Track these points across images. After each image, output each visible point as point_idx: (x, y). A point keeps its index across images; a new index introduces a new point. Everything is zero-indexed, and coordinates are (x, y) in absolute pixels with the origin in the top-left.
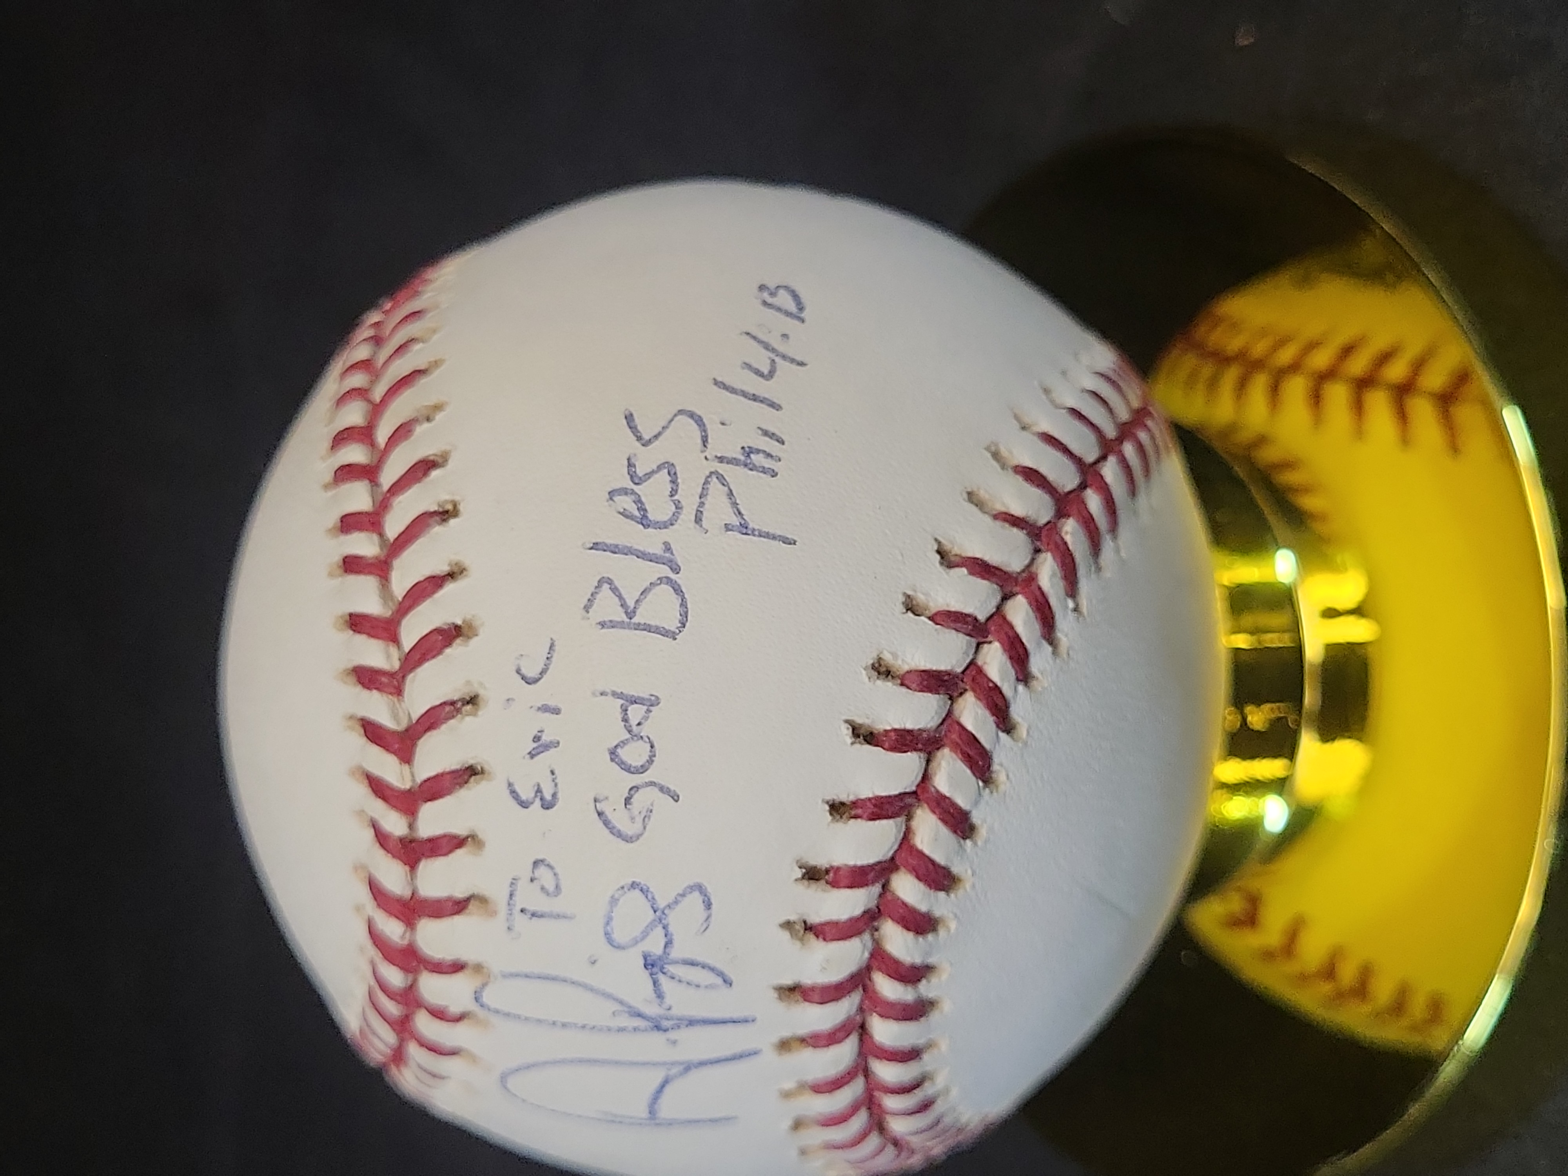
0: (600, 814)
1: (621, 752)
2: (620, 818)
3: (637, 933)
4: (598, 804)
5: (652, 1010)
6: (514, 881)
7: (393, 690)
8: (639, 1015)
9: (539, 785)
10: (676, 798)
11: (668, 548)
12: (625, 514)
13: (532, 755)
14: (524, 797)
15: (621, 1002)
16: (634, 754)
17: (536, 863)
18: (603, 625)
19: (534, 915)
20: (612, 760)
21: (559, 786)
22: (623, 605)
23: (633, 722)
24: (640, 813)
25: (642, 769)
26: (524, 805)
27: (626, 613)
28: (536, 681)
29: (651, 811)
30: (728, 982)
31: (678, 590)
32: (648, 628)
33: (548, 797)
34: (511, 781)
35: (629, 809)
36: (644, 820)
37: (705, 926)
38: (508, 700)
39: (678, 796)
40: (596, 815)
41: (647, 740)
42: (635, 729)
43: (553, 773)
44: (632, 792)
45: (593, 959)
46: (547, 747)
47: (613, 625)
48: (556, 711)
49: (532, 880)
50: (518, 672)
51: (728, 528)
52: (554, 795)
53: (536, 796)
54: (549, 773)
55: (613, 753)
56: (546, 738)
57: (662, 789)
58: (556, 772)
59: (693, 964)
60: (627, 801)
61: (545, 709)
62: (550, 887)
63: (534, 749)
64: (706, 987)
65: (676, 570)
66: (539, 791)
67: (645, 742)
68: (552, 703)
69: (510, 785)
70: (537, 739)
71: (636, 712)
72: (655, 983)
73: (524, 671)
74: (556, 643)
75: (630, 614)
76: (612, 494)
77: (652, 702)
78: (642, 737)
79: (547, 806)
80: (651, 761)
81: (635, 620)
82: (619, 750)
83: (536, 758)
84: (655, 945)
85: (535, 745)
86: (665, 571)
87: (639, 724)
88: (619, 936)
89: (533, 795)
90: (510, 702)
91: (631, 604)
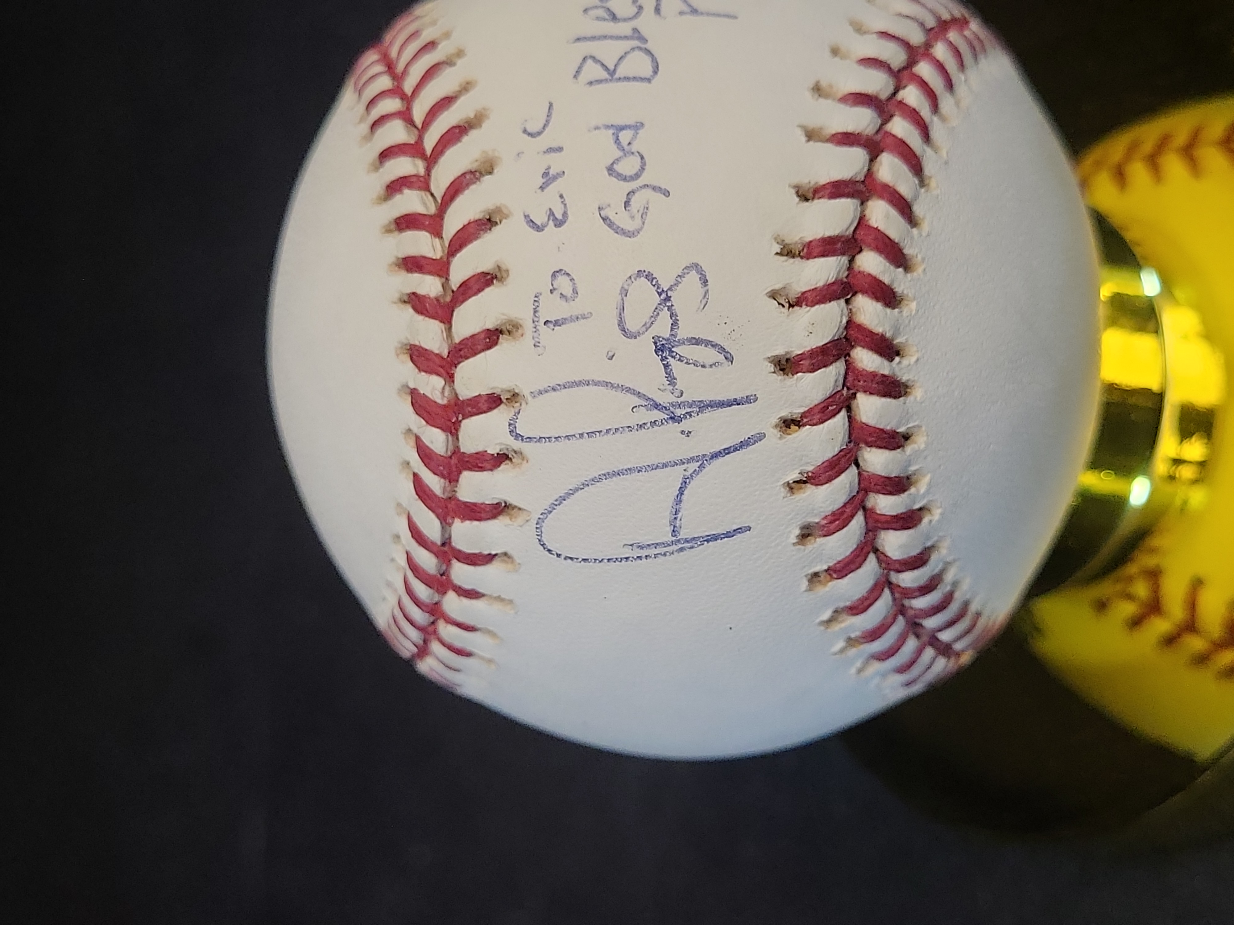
0: (604, 219)
1: (618, 168)
2: (623, 220)
3: (646, 319)
4: (602, 213)
5: (665, 398)
6: (536, 299)
7: (421, 184)
8: (657, 406)
9: (550, 209)
10: (667, 193)
11: (635, 30)
12: (598, 18)
13: (542, 188)
14: (539, 223)
15: (639, 394)
16: (628, 166)
17: (554, 275)
18: (591, 83)
19: (557, 323)
20: (610, 174)
21: (568, 205)
22: (606, 68)
23: (624, 143)
24: (638, 211)
25: (637, 176)
26: (539, 228)
27: (609, 74)
28: (539, 133)
29: (647, 208)
30: (729, 359)
31: (648, 52)
32: (627, 79)
33: (559, 216)
34: (526, 214)
35: (629, 210)
36: (642, 217)
37: (704, 302)
38: (518, 154)
39: (668, 192)
40: (601, 221)
41: (637, 154)
42: (626, 147)
43: (561, 196)
44: (630, 197)
45: (611, 354)
46: (555, 178)
47: (599, 82)
48: (560, 149)
49: (551, 291)
50: (525, 131)
51: (681, 13)
52: (565, 214)
53: (549, 220)
54: (559, 198)
55: (611, 170)
56: (552, 172)
57: (654, 188)
58: (564, 196)
59: (697, 342)
60: (627, 204)
61: (550, 150)
62: (568, 292)
63: (543, 183)
64: (711, 366)
65: (645, 41)
66: (551, 213)
67: (636, 156)
68: (554, 145)
69: (527, 216)
70: (546, 174)
71: (625, 136)
72: (666, 366)
73: (529, 130)
74: (554, 105)
75: (612, 73)
76: (586, 11)
77: (638, 127)
78: (633, 153)
79: (559, 224)
80: (643, 169)
81: (617, 76)
82: (615, 166)
83: (546, 191)
84: (662, 328)
85: (544, 180)
86: (636, 43)
87: (629, 144)
88: (632, 325)
89: (546, 219)
90: (520, 155)
91: (612, 67)
